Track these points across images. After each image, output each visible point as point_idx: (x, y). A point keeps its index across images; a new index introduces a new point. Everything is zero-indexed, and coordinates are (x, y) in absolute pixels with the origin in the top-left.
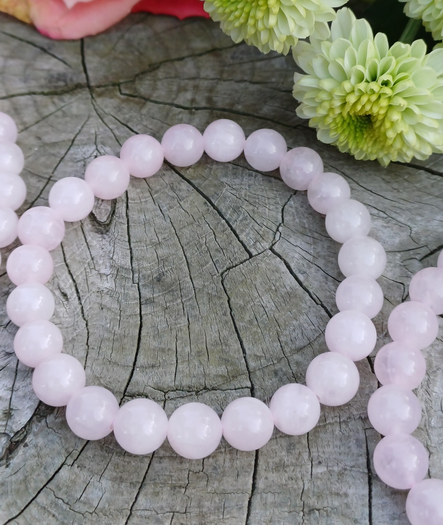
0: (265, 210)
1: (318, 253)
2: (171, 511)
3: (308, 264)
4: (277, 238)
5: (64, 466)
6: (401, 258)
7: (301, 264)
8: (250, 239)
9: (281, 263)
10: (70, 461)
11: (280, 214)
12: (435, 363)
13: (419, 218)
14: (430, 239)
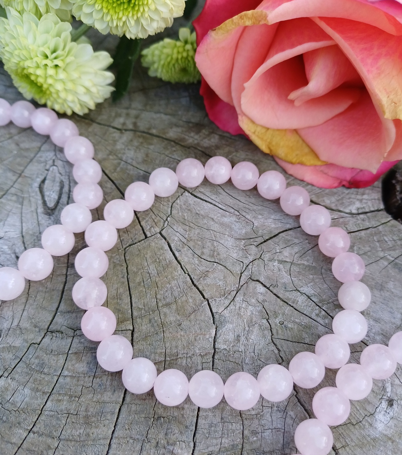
0: (160, 205)
1: (190, 237)
2: (67, 413)
3: (182, 245)
4: (165, 225)
5: (2, 377)
6: (244, 244)
7: (178, 245)
8: (148, 225)
9: (165, 243)
10: (6, 374)
11: (170, 209)
12: (254, 319)
13: (260, 217)
14: (265, 232)
